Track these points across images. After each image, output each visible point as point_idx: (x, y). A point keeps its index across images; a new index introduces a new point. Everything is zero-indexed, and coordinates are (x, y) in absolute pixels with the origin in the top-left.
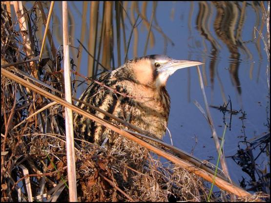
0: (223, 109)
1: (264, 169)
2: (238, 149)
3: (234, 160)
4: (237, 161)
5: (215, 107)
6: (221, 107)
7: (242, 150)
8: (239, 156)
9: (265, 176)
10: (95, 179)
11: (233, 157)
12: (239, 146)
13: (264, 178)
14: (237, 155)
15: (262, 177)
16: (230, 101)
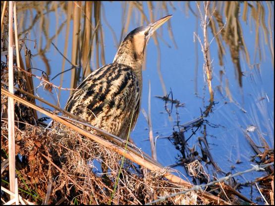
0: (166, 99)
1: (193, 148)
2: (173, 131)
3: (170, 140)
4: (173, 142)
5: (159, 97)
6: (164, 97)
7: (176, 132)
8: (173, 138)
9: (192, 154)
10: (34, 155)
11: (168, 138)
12: (174, 129)
13: (192, 155)
14: (172, 136)
15: (190, 155)
16: (171, 92)
